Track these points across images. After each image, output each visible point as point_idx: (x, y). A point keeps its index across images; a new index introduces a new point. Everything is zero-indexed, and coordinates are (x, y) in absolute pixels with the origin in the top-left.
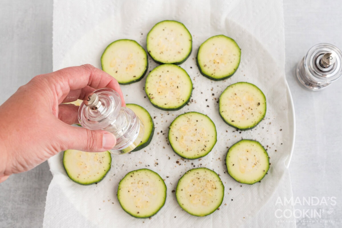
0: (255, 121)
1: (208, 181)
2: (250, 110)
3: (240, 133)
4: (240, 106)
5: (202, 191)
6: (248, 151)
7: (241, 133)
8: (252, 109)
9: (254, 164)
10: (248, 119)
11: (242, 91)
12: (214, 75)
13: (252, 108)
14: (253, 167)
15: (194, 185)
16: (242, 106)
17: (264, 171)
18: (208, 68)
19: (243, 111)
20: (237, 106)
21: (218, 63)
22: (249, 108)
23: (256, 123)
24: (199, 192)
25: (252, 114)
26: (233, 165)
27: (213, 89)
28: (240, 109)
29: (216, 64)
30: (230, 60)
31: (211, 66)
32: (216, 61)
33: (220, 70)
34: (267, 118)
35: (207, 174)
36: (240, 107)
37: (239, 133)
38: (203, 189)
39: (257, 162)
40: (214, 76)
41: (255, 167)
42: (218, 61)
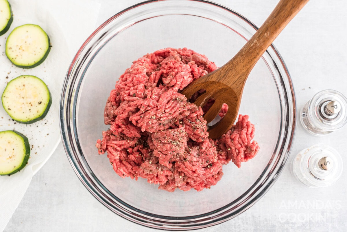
0: (30, 117)
2: (30, 105)
3: (15, 123)
4: (23, 98)
6: (9, 143)
7: (16, 124)
8: (32, 105)
9: (10, 157)
10: (24, 113)
11: (31, 85)
12: (14, 59)
14: (8, 159)
16: (24, 99)
17: (15, 167)
18: (13, 51)
19: (23, 103)
20: (20, 97)
21: (23, 50)
22: (30, 103)
23: (29, 119)
25: (30, 110)
27: (10, 73)
28: (22, 101)
29: (21, 51)
30: (35, 52)
31: (16, 50)
32: (22, 48)
33: (22, 58)
34: (46, 120)
36: (22, 99)
37: (14, 123)
39: (13, 156)
40: (14, 61)
41: (10, 160)
42: (23, 48)
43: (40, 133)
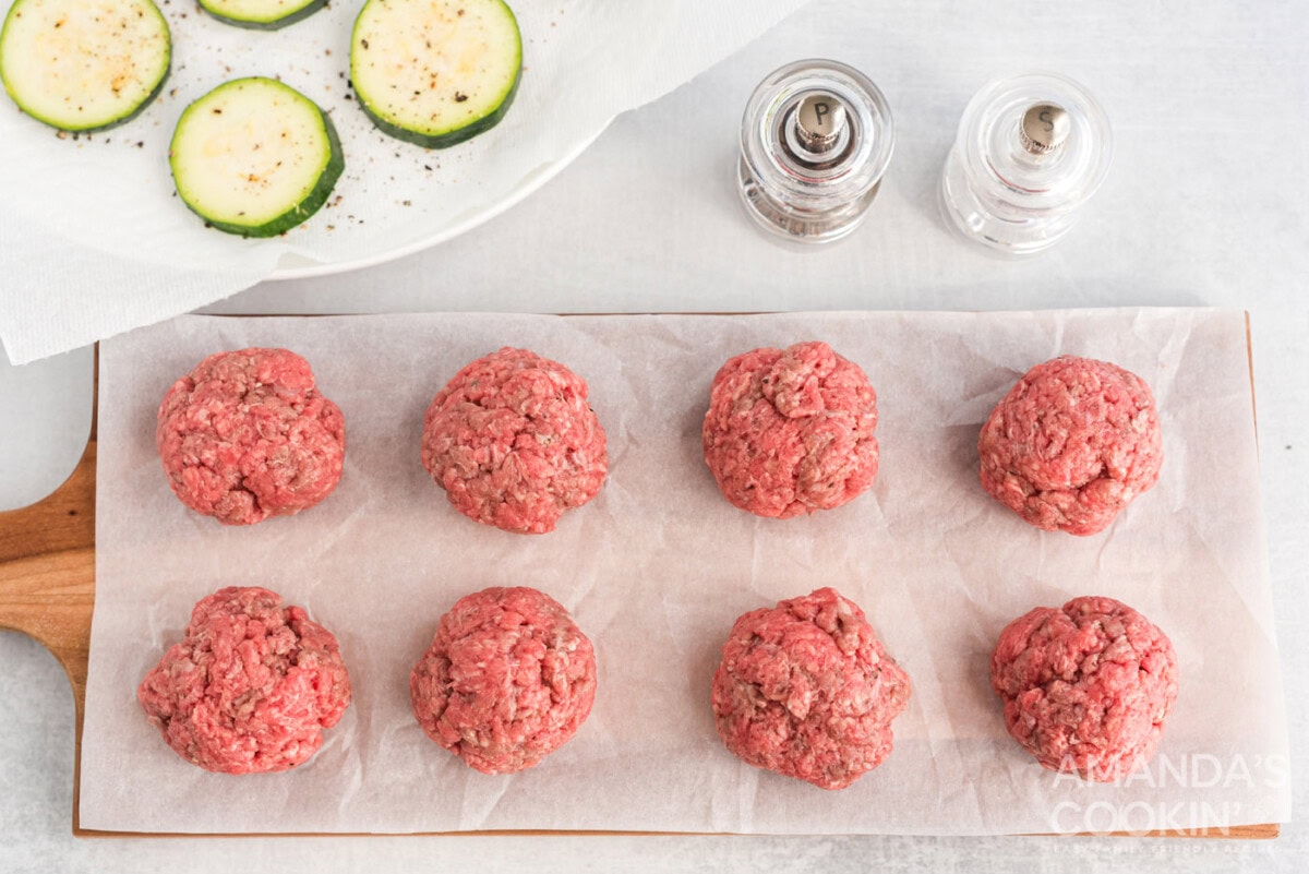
1: (129, 57)
2: (429, 81)
3: (348, 97)
4: (429, 45)
5: (90, 53)
6: (284, 135)
7: (347, 102)
8: (433, 85)
9: (251, 175)
10: (394, 87)
11: (481, 28)
13: (438, 85)
14: (242, 175)
15: (97, 20)
16: (430, 51)
17: (242, 214)
19: (415, 60)
20: (423, 36)
22: (434, 76)
24: (80, 48)
25: (417, 93)
26: (218, 112)
28: (417, 48)
34: (438, 158)
35: (150, 45)
36: (425, 45)
37: (344, 94)
38: (96, 55)
39: (262, 182)
41: (245, 183)
43: (389, 181)
